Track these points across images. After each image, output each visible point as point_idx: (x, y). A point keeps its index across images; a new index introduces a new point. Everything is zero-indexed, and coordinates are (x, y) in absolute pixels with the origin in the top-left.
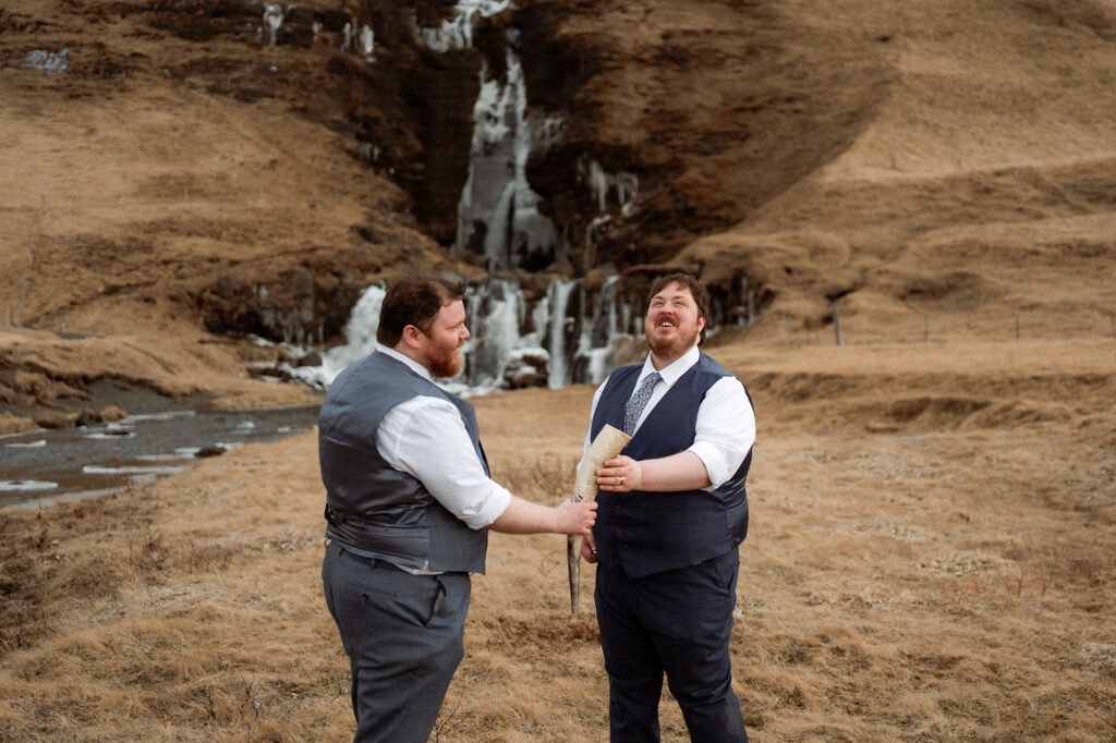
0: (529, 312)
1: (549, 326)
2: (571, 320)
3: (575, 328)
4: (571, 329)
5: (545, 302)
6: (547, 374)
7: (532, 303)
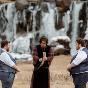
0: (61, 18)
1: (71, 25)
2: (82, 21)
3: (83, 25)
4: (81, 26)
5: (68, 12)
6: (70, 49)
7: (62, 13)
